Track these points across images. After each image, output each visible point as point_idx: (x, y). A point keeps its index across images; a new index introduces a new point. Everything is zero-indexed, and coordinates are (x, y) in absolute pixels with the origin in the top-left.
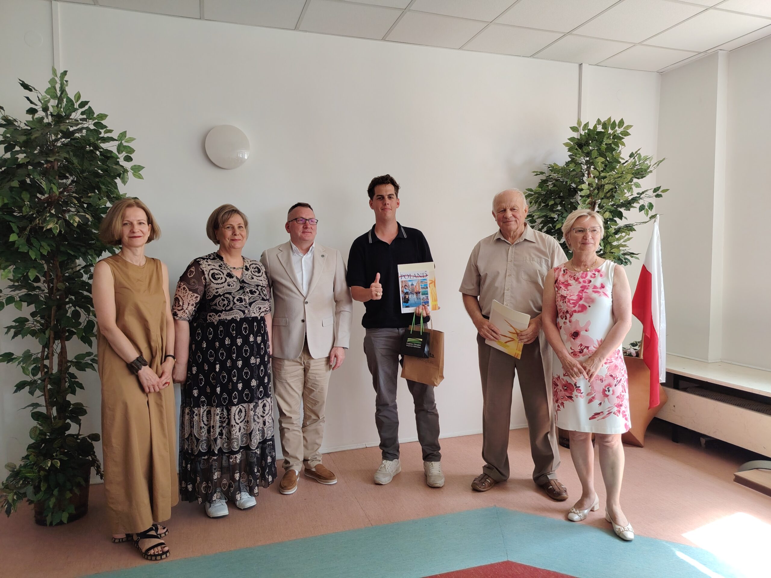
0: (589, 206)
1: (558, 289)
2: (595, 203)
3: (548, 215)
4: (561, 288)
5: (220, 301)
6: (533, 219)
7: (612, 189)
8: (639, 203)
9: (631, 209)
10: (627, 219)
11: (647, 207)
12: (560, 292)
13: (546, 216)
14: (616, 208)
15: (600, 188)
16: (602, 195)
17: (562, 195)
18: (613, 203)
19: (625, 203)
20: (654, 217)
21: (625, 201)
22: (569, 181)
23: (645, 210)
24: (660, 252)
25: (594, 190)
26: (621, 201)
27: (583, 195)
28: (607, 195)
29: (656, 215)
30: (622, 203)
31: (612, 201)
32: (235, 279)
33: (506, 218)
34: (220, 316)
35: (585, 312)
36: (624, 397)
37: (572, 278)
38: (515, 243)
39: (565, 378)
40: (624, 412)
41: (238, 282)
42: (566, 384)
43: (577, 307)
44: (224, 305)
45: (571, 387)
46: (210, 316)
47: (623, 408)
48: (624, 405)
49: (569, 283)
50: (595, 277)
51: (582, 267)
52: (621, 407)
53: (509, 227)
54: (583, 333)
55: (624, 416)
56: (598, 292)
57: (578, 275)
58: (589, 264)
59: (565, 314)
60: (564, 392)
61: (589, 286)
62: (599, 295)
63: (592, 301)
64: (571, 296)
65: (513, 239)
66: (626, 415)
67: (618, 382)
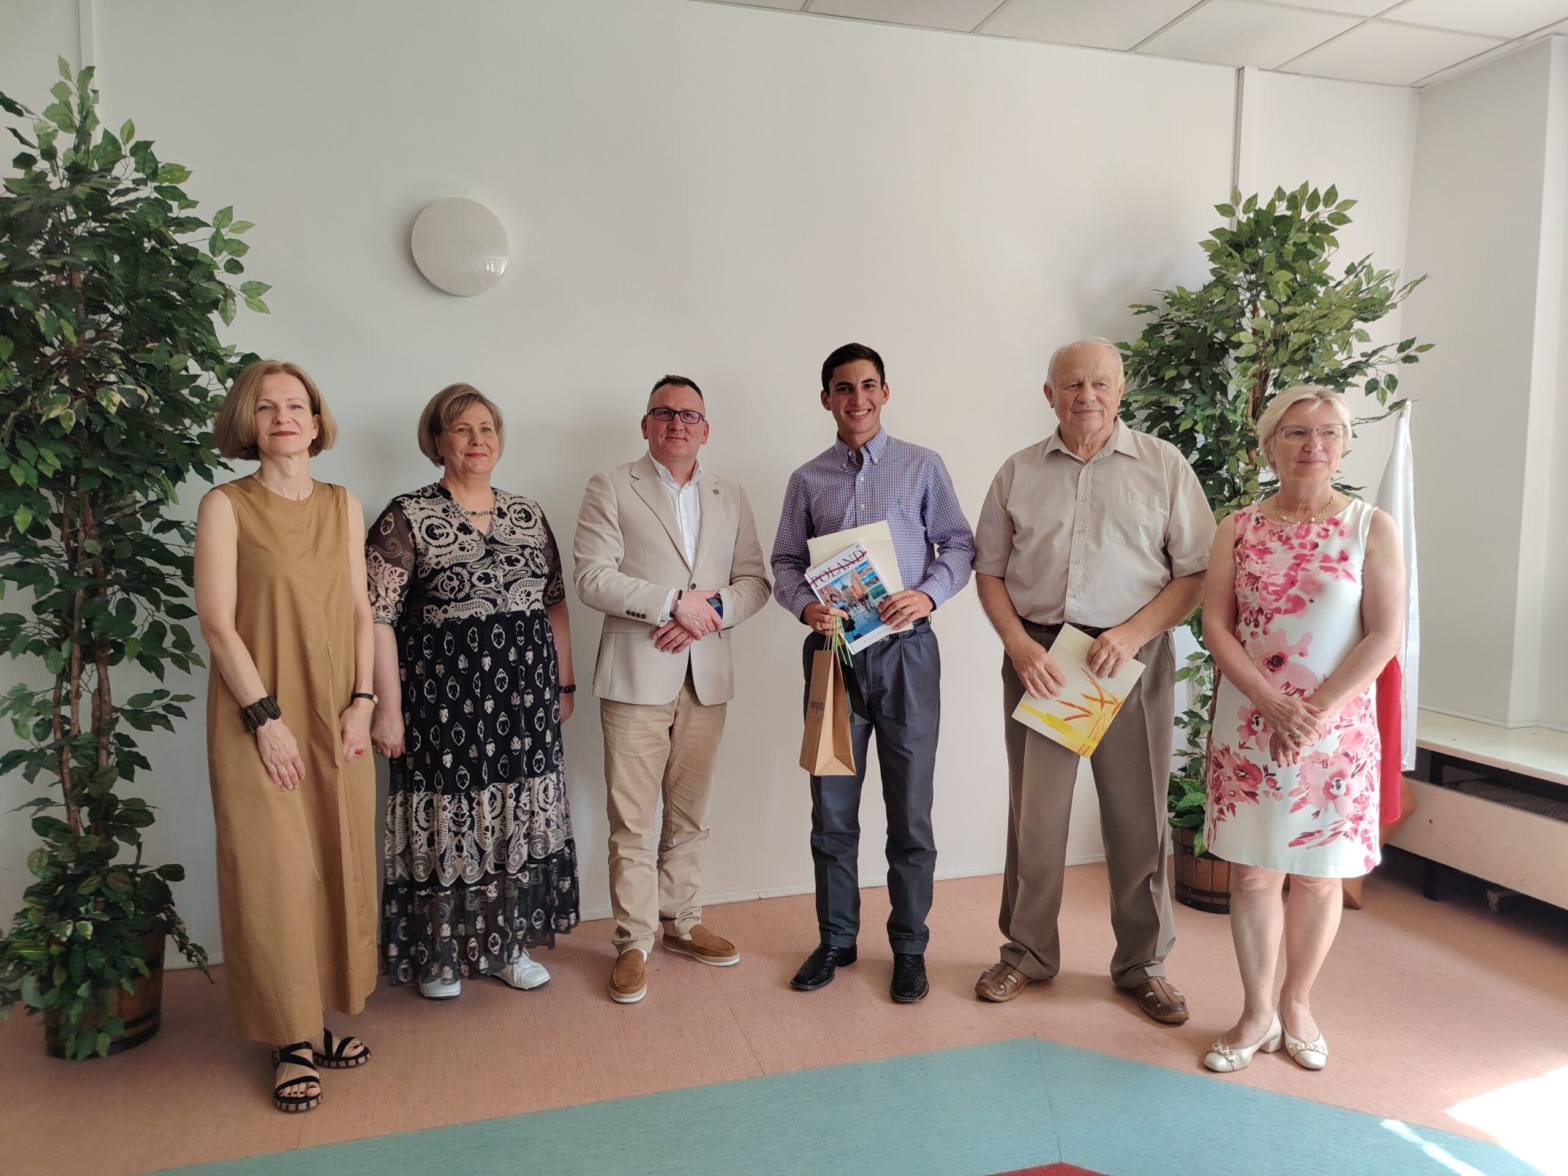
1: (1242, 561)
4: (1248, 556)
5: (444, 581)
12: (1246, 566)
16: (1284, 356)
17: (1193, 357)
18: (1307, 374)
19: (1335, 374)
20: (1399, 405)
21: (1334, 371)
22: (1210, 326)
23: (1380, 390)
24: (1411, 485)
25: (1267, 345)
26: (1326, 370)
27: (1242, 356)
28: (1295, 357)
29: (1405, 401)
30: (1327, 374)
31: (1306, 369)
32: (475, 535)
33: (1082, 403)
34: (445, 611)
35: (1300, 612)
36: (1370, 800)
37: (1275, 538)
38: (1093, 460)
39: (1243, 753)
40: (1366, 831)
41: (482, 541)
42: (1244, 766)
43: (1283, 600)
44: (453, 589)
45: (1256, 773)
46: (428, 611)
47: (1364, 825)
48: (1367, 818)
49: (1267, 548)
50: (1326, 536)
51: (1299, 513)
52: (1361, 823)
53: (1085, 424)
54: (1293, 659)
55: (1366, 840)
56: (1333, 570)
57: (1289, 530)
58: (1314, 505)
59: (1255, 615)
60: (1237, 783)
61: (1312, 555)
62: (1334, 575)
63: (1318, 588)
64: (1270, 576)
65: (1088, 451)
66: (1369, 839)
67: (1361, 768)
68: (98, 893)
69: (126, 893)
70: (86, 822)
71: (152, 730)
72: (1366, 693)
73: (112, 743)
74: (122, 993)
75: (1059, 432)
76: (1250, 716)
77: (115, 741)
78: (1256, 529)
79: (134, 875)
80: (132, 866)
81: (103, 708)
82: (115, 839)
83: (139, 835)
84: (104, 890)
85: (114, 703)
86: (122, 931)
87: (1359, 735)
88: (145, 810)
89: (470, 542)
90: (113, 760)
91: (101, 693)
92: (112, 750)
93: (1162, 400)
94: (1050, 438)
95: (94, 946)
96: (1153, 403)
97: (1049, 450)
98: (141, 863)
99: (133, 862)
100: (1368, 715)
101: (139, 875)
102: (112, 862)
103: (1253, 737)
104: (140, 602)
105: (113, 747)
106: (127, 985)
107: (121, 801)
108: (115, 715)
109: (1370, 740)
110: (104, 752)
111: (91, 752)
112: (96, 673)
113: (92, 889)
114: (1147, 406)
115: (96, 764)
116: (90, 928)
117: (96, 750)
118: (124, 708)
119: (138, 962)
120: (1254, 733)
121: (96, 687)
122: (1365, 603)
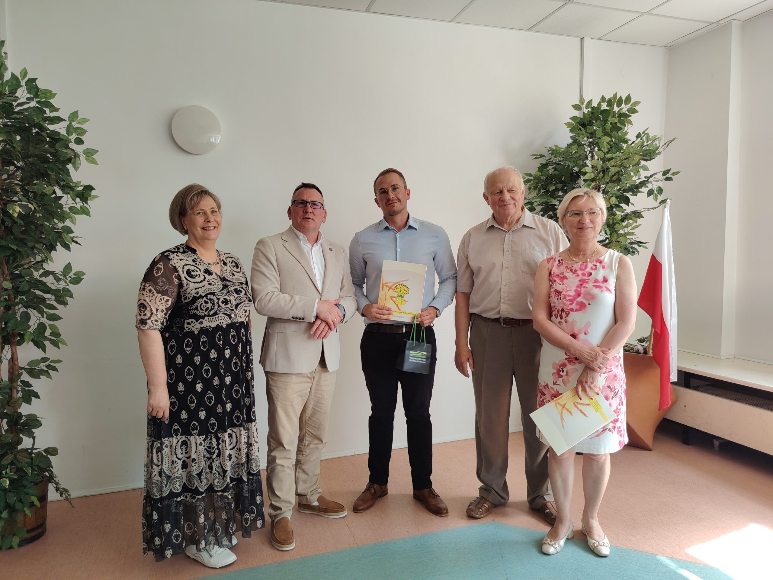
1: (552, 283)
2: (600, 188)
4: (556, 282)
5: (202, 304)
6: (533, 206)
7: (618, 172)
8: (647, 187)
9: (639, 194)
10: (634, 205)
11: (656, 192)
12: (555, 286)
13: (546, 203)
14: (623, 194)
15: (605, 171)
16: (607, 178)
17: (563, 179)
18: (619, 187)
19: (632, 187)
20: (664, 202)
21: (632, 186)
22: (571, 164)
23: (654, 194)
24: (671, 241)
25: (599, 173)
26: (628, 185)
27: (587, 179)
28: (613, 179)
29: (667, 199)
30: (629, 187)
31: (618, 185)
34: (201, 323)
35: (583, 311)
36: (621, 411)
37: (569, 271)
38: (512, 230)
39: (555, 387)
40: (619, 427)
41: (219, 279)
42: (556, 394)
43: (574, 304)
44: (207, 309)
46: (189, 323)
47: (618, 424)
48: (620, 420)
49: (565, 276)
50: (596, 269)
51: (581, 257)
52: (617, 423)
53: (506, 212)
54: (581, 336)
55: (619, 432)
56: (600, 287)
57: (576, 266)
58: (588, 252)
59: (560, 313)
61: (589, 279)
62: (601, 290)
63: (592, 297)
64: (567, 291)
65: (509, 225)
66: (621, 431)
67: (616, 394)
68: (12, 463)
69: (26, 463)
70: (6, 427)
71: (40, 378)
72: (618, 354)
73: (19, 386)
74: (25, 515)
76: (558, 367)
77: (21, 384)
78: (558, 266)
79: (31, 453)
80: (30, 449)
81: (14, 368)
82: (21, 435)
83: (34, 433)
84: (15, 462)
85: (20, 365)
86: (25, 482)
87: (615, 376)
88: (37, 420)
90: (20, 395)
91: (13, 360)
92: (19, 389)
93: (548, 201)
95: (10, 491)
96: (544, 203)
97: (488, 225)
98: (35, 447)
99: (31, 446)
100: (619, 365)
101: (34, 453)
102: (20, 447)
103: (561, 379)
104: (33, 313)
105: (20, 388)
106: (27, 511)
107: (24, 415)
108: (20, 371)
109: (621, 379)
110: (15, 391)
111: (8, 391)
112: (10, 350)
113: (9, 462)
114: (541, 204)
115: (11, 397)
116: (8, 482)
117: (11, 389)
118: (26, 367)
119: (34, 499)
120: (561, 376)
121: (10, 357)
122: (617, 305)
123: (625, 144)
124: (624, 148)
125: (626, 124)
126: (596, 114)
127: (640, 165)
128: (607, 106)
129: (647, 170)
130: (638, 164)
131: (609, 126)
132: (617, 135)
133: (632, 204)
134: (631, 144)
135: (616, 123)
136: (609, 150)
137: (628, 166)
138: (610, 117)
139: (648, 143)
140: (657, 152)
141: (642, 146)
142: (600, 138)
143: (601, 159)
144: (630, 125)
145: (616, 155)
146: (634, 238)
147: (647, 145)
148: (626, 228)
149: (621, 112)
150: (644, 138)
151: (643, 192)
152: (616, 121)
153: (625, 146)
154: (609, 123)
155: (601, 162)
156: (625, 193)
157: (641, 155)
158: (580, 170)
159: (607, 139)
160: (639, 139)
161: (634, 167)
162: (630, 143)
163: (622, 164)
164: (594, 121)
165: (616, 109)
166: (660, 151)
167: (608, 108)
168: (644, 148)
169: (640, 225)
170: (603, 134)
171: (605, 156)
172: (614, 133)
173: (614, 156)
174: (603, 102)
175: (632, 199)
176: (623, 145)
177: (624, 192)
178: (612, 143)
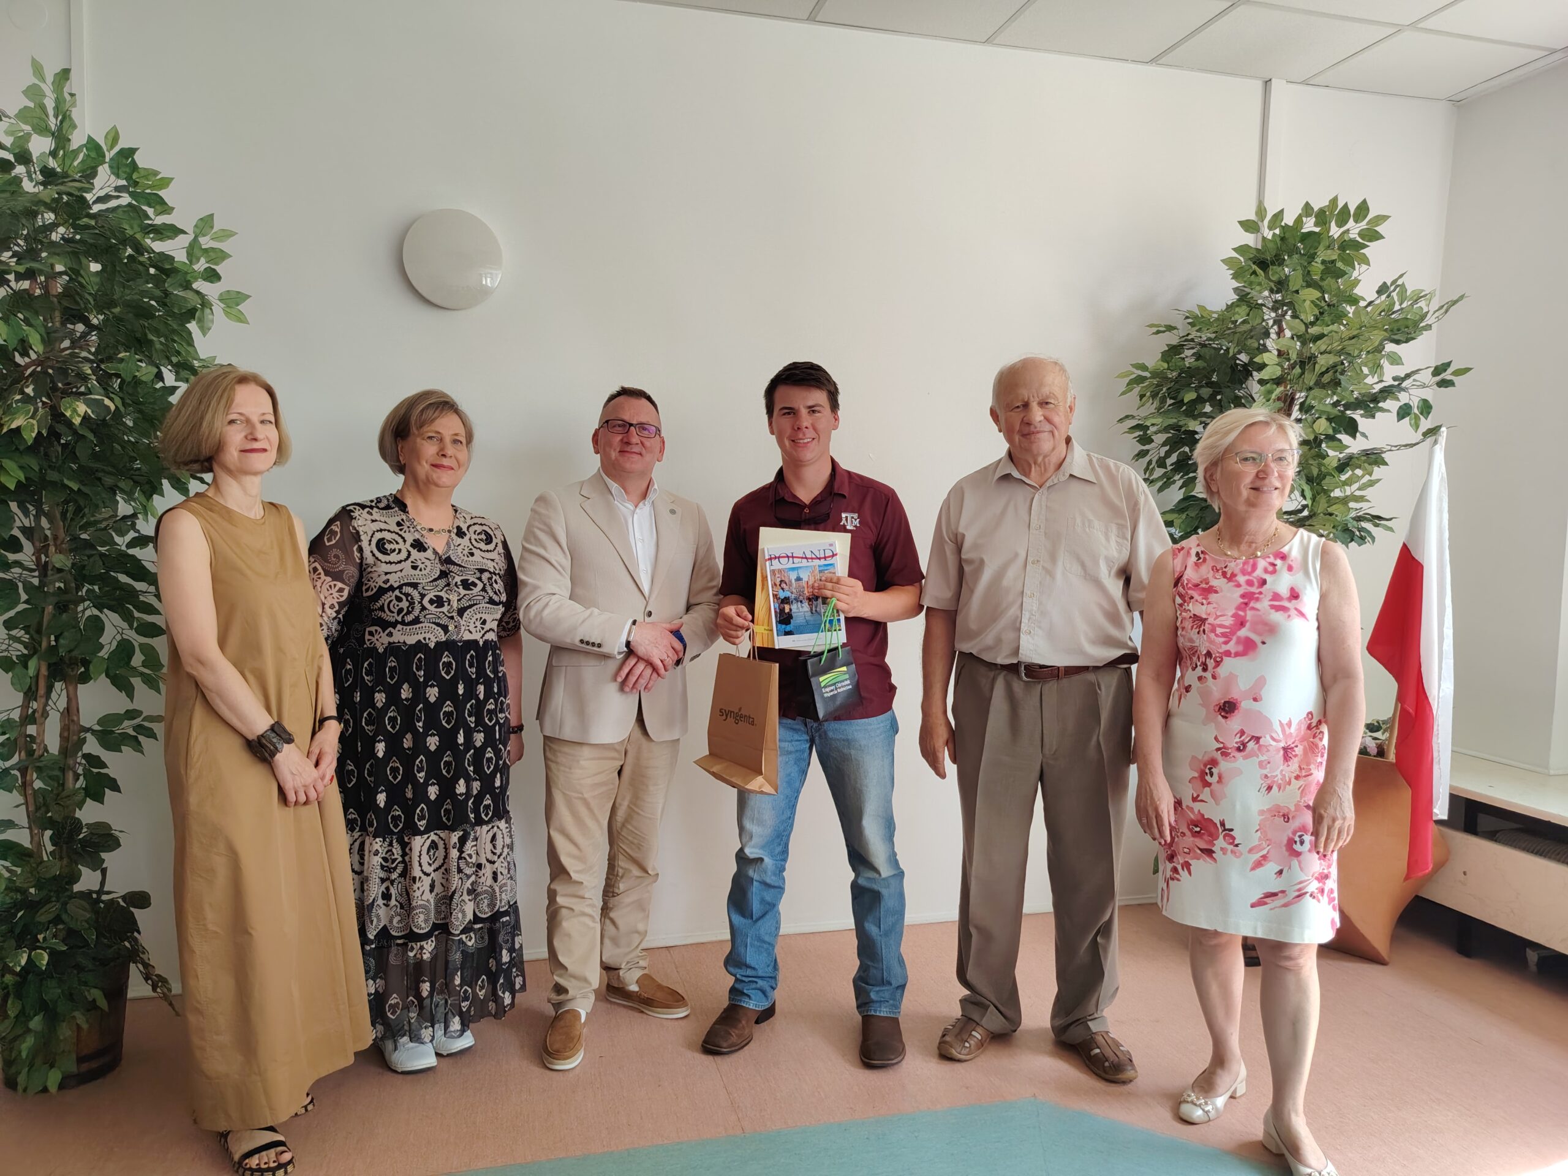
0: (1280, 404)
1: (1185, 601)
2: (1293, 399)
3: (1181, 423)
4: (1192, 598)
5: (391, 601)
6: (1145, 434)
7: (1334, 366)
8: (1398, 399)
9: (1378, 414)
10: (1366, 437)
11: (1416, 411)
12: (1191, 607)
13: (1176, 428)
14: (1343, 412)
15: (1306, 362)
16: (1310, 379)
17: (1214, 378)
18: (1335, 398)
19: (1365, 398)
20: (1433, 432)
21: (1363, 395)
22: (1233, 347)
23: (1413, 416)
24: (1446, 516)
25: (1293, 367)
26: (1356, 394)
27: (1266, 378)
28: (1323, 380)
29: (1440, 427)
30: (1356, 399)
31: (1334, 393)
32: (429, 554)
33: (1029, 424)
34: (390, 634)
35: (1252, 655)
37: (1219, 575)
38: (1048, 484)
39: (1197, 806)
40: (1332, 892)
41: (437, 561)
42: (1198, 821)
43: (1232, 643)
44: (400, 611)
45: (1213, 830)
46: (371, 633)
49: (1211, 587)
50: (1274, 572)
51: (1243, 547)
53: (1034, 447)
54: (1245, 704)
55: (1331, 900)
56: (1284, 609)
57: (1234, 566)
58: (1260, 539)
59: (1202, 659)
60: (1192, 839)
61: (1261, 593)
62: (1286, 615)
63: (1271, 630)
64: (1217, 617)
65: (1042, 475)
66: (1334, 899)
71: (121, 752)
75: (1010, 455)
76: (1202, 767)
78: (1196, 564)
88: (112, 835)
89: (424, 560)
90: (81, 782)
92: (80, 771)
94: (1000, 460)
96: (1171, 427)
97: (999, 473)
103: (1207, 789)
105: (81, 768)
107: (85, 825)
110: (70, 773)
111: (58, 773)
114: (1165, 430)
117: (63, 771)
119: (96, 994)
120: (1208, 785)
123: (1351, 306)
124: (1350, 315)
125: (1356, 263)
126: (1291, 241)
127: (1383, 353)
128: (1316, 225)
129: (1398, 364)
130: (1379, 349)
131: (1317, 266)
132: (1334, 286)
133: (1364, 435)
134: (1366, 307)
135: (1333, 262)
136: (1317, 319)
137: (1356, 353)
138: (1321, 247)
139: (1404, 305)
140: (1421, 325)
141: (1389, 310)
142: (1297, 292)
143: (1299, 337)
144: (1364, 267)
145: (1331, 328)
146: (1365, 508)
147: (1402, 309)
148: (1347, 485)
149: (1346, 238)
150: (1394, 294)
151: (1388, 411)
152: (1334, 257)
153: (1350, 309)
154: (1319, 260)
155: (1298, 343)
156: (1348, 412)
157: (1386, 330)
158: (1251, 359)
159: (1313, 294)
160: (1383, 297)
161: (1370, 356)
162: (1362, 304)
163: (1343, 349)
164: (1286, 257)
165: (1335, 231)
166: (1429, 322)
167: (1317, 230)
168: (1393, 316)
169: (1378, 480)
170: (1304, 284)
171: (1307, 331)
172: (1329, 282)
173: (1326, 330)
174: (1307, 217)
175: (1363, 423)
176: (1348, 308)
177: (1346, 409)
178: (1323, 304)
